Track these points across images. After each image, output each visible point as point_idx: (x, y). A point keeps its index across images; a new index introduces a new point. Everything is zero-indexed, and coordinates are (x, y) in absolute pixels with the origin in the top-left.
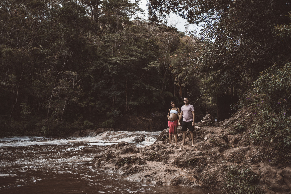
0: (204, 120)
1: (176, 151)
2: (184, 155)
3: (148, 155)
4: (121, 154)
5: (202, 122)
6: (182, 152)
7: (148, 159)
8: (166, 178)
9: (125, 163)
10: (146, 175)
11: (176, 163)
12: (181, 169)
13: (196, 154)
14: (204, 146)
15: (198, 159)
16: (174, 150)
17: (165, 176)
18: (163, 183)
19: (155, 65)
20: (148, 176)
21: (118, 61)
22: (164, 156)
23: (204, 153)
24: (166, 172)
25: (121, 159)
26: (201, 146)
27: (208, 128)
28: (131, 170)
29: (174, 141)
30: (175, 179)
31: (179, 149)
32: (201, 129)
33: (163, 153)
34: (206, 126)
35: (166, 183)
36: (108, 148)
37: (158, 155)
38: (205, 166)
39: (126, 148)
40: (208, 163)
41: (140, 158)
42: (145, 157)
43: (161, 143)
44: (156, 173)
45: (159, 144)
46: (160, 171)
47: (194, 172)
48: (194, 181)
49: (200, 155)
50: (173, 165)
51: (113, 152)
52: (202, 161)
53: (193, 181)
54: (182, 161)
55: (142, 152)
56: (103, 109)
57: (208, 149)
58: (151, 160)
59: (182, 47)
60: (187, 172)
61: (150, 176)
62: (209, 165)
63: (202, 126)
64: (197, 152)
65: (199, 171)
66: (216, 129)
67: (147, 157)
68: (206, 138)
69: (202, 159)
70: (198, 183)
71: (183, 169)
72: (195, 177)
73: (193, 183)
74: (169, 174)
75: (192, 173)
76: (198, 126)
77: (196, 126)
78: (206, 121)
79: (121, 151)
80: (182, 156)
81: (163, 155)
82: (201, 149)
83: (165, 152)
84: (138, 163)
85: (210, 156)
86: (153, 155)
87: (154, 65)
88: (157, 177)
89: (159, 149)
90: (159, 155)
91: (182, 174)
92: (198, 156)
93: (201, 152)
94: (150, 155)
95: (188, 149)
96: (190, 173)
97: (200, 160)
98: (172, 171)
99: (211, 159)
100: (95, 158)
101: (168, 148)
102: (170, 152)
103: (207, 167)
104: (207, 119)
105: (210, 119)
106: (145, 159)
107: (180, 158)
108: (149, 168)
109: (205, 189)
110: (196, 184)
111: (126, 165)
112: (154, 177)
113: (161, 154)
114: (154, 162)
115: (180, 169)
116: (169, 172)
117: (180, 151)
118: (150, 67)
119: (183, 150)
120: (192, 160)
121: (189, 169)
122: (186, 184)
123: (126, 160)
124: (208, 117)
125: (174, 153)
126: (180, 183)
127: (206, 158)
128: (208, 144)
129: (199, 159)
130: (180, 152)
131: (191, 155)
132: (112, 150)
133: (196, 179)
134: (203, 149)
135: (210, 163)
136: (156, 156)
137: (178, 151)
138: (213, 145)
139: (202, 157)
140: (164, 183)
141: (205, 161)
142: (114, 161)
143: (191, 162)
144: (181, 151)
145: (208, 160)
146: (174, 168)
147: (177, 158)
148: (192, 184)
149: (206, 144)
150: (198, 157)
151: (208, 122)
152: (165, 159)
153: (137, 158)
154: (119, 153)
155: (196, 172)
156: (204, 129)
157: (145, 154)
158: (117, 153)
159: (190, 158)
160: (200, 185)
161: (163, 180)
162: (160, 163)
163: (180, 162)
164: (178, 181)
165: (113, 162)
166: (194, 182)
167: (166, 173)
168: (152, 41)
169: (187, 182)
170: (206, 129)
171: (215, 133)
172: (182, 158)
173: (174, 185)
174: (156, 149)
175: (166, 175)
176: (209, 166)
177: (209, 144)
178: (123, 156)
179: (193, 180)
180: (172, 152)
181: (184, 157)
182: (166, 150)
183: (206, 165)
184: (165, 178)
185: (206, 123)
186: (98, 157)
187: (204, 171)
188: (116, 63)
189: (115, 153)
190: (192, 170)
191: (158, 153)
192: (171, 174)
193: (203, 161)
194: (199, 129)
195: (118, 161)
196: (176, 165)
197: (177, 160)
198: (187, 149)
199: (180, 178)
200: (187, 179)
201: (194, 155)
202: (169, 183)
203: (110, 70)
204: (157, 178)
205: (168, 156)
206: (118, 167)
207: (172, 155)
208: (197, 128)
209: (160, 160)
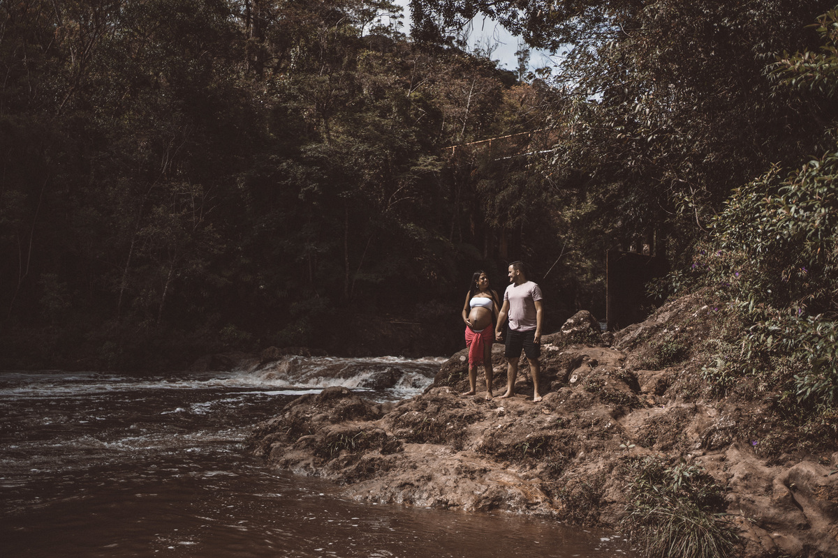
0: (570, 326)
1: (488, 415)
2: (511, 425)
3: (408, 426)
4: (329, 423)
5: (565, 332)
6: (505, 417)
7: (407, 438)
8: (459, 491)
9: (341, 448)
10: (403, 482)
11: (489, 450)
12: (501, 465)
13: (546, 425)
14: (568, 401)
15: (550, 437)
16: (483, 411)
17: (455, 485)
18: (451, 505)
19: (430, 167)
20: (407, 486)
21: (324, 153)
22: (453, 429)
23: (569, 421)
24: (459, 473)
25: (329, 437)
26: (561, 401)
27: (581, 348)
28: (358, 469)
29: (483, 387)
30: (485, 495)
31: (496, 410)
32: (561, 353)
33: (452, 421)
34: (575, 343)
35: (458, 505)
36: (294, 405)
37: (436, 425)
38: (569, 458)
39: (344, 405)
40: (578, 449)
41: (384, 434)
42: (400, 430)
43: (445, 391)
44: (430, 478)
45: (440, 394)
46: (443, 472)
47: (539, 476)
48: (539, 500)
49: (557, 426)
50: (480, 455)
51: (309, 416)
52: (562, 445)
53: (535, 500)
54: (505, 442)
55: (392, 417)
56: (279, 294)
57: (580, 410)
58: (418, 439)
59: (510, 116)
60: (521, 475)
61: (412, 485)
62: (581, 454)
63: (562, 344)
64: (549, 419)
65: (555, 472)
66: (604, 351)
67: (405, 432)
68: (575, 378)
69: (561, 437)
70: (552, 507)
71: (507, 466)
72: (543, 489)
73: (535, 507)
74: (469, 482)
75: (533, 478)
76: (551, 344)
77: (547, 343)
78: (575, 329)
79: (330, 413)
80: (506, 428)
81: (452, 427)
82: (561, 410)
83: (455, 416)
84: (380, 449)
85: (585, 430)
86: (421, 425)
87: (426, 166)
88: (434, 488)
89: (439, 409)
90: (440, 427)
91: (505, 479)
92: (550, 428)
93: (559, 419)
94: (414, 424)
95: (523, 408)
96: (527, 477)
97: (557, 440)
98: (475, 471)
99: (588, 439)
100: (255, 435)
101: (465, 405)
102: (471, 419)
103: (576, 460)
104: (578, 323)
105: (588, 325)
106: (400, 437)
107: (500, 436)
108: (412, 464)
109: (570, 523)
110: (544, 509)
111: (344, 454)
112: (425, 488)
113: (446, 422)
114: (424, 446)
115: (499, 465)
116: (468, 476)
117: (500, 416)
118: (415, 173)
119: (509, 412)
120: (534, 442)
121: (525, 466)
122: (515, 508)
123: (344, 440)
124: (582, 319)
125: (482, 420)
126: (498, 507)
127: (575, 436)
128: (580, 396)
129: (554, 436)
130: (501, 418)
131: (532, 426)
132: (304, 412)
133: (544, 496)
134: (566, 409)
135: (586, 448)
136: (432, 430)
137: (494, 414)
138: (593, 399)
139: (561, 431)
140: (454, 505)
141: (572, 445)
142: (310, 443)
143: (532, 446)
144: (501, 414)
145: (579, 440)
146: (484, 464)
147: (492, 435)
148: (533, 510)
149: (576, 396)
150: (551, 433)
151: (581, 332)
152: (456, 436)
153: (377, 434)
154: (325, 418)
155: (544, 474)
156: (570, 353)
157: (400, 423)
158: (319, 420)
159: (528, 436)
160: (555, 513)
161: (451, 497)
162: (441, 449)
163: (500, 445)
164: (494, 500)
165: (308, 445)
166: (540, 503)
167: (460, 476)
168: (421, 99)
169: (520, 502)
170: (576, 351)
171: (602, 364)
172: (506, 435)
173: (482, 510)
174: (431, 407)
175: (460, 485)
176: (583, 459)
177: (584, 396)
178: (335, 428)
179: (537, 498)
180: (477, 416)
181: (511, 432)
182: (460, 411)
183: (573, 454)
184: (455, 492)
185: (575, 336)
186: (264, 430)
187: (568, 473)
188: (318, 161)
189: (314, 418)
190: (534, 470)
191: (436, 420)
192: (473, 479)
193: (566, 443)
194: (554, 353)
195: (322, 441)
196: (487, 456)
197: (491, 441)
198: (519, 409)
199: (499, 492)
200: (519, 494)
201: (538, 428)
202: (467, 504)
203: (301, 179)
204: (433, 492)
205: (465, 428)
206: (322, 460)
207: (476, 426)
208: (548, 349)
209: (441, 441)
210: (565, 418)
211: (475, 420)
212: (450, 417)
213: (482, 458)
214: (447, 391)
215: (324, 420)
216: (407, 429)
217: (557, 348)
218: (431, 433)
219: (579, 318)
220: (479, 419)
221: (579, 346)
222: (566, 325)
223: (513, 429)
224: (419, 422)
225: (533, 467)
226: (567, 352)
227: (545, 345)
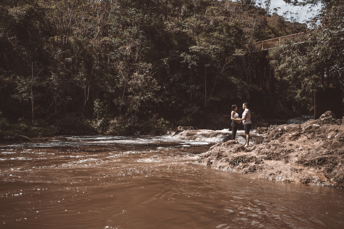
0: (323, 117)
1: (296, 150)
2: (309, 153)
3: (264, 154)
4: (232, 153)
5: (321, 119)
6: (303, 151)
7: (265, 158)
8: (293, 177)
9: (239, 162)
10: (271, 173)
11: (300, 162)
12: (307, 168)
13: (324, 153)
14: (332, 145)
15: (326, 158)
16: (294, 149)
17: (291, 174)
18: (291, 181)
19: (240, 54)
20: (272, 175)
21: (199, 50)
22: (284, 155)
23: (333, 152)
24: (292, 170)
25: (234, 158)
26: (329, 145)
27: (329, 125)
28: (250, 169)
29: (289, 140)
30: (304, 178)
31: (299, 148)
32: (321, 127)
33: (283, 152)
34: (326, 123)
35: (293, 181)
36: (215, 147)
37: (276, 154)
38: (335, 165)
39: (237, 146)
40: (338, 162)
41: (255, 157)
42: (261, 156)
43: (277, 141)
44: (280, 172)
45: (275, 143)
46: (286, 170)
47: (323, 172)
48: (325, 180)
49: (328, 154)
50: (297, 164)
51: (224, 150)
52: (331, 161)
53: (323, 180)
54: (307, 160)
55: (257, 151)
56: (180, 105)
57: (337, 148)
58: (269, 159)
59: (267, 30)
60: (316, 171)
61: (274, 174)
62: (340, 164)
63: (321, 124)
64: (324, 151)
65: (330, 171)
66: (340, 126)
67: (264, 156)
68: (330, 136)
69: (331, 158)
70: (331, 183)
71: (309, 168)
72: (326, 176)
73: (324, 183)
74: (296, 173)
75: (321, 172)
76: (316, 124)
78: (326, 118)
79: (232, 149)
80: (307, 155)
81: (283, 154)
82: (329, 148)
83: (284, 151)
84: (255, 162)
85: (341, 155)
86: (270, 154)
87: (238, 53)
88: (283, 176)
89: (276, 148)
90: (278, 154)
91: (310, 172)
92: (326, 154)
93: (329, 151)
94: (267, 153)
95: (310, 148)
96: (318, 172)
97: (329, 159)
98: (298, 170)
99: (342, 159)
100: (201, 157)
101: (286, 147)
102: (289, 151)
103: (338, 166)
104: (327, 116)
105: (331, 116)
106: (262, 158)
107: (305, 157)
108: (271, 167)
109: (340, 188)
110: (328, 184)
111: (241, 164)
112: (280, 175)
113: (280, 152)
114: (272, 161)
115: (306, 168)
116: (295, 171)
118: (234, 56)
119: (304, 149)
120: (320, 160)
121: (316, 168)
122: (316, 183)
123: (240, 159)
124: (329, 114)
125: (294, 152)
126: (309, 182)
127: (337, 157)
128: (337, 143)
129: (328, 158)
131: (318, 154)
132: (222, 149)
133: (327, 179)
134: (331, 148)
135: (342, 162)
136: (274, 155)
137: (299, 150)
138: (342, 144)
139: (331, 156)
140: (292, 181)
141: (336, 161)
142: (227, 160)
143: (319, 161)
144: (301, 150)
145: (339, 159)
146: (300, 167)
147: (302, 157)
148: (323, 184)
149: (335, 143)
150: (326, 156)
151: (328, 119)
152: (285, 158)
153: (253, 157)
154: (231, 151)
155: (325, 171)
156: (325, 127)
157: (261, 153)
158: (228, 152)
159: (317, 157)
160: (333, 185)
161: (291, 179)
162: (280, 162)
163: (306, 160)
164: (307, 180)
165: (227, 161)
166: (326, 181)
167: (292, 171)
168: (234, 26)
169: (318, 181)
170: (327, 126)
171: (340, 131)
172: (308, 157)
173: (303, 183)
174: (273, 147)
175: (293, 174)
176: (341, 166)
177: (338, 143)
178: (236, 155)
179: (324, 179)
180: (292, 151)
181: (309, 156)
182: (285, 149)
183: (336, 164)
184: (292, 177)
185: (326, 121)
186: (205, 156)
187: (335, 171)
188: (196, 53)
189: (226, 151)
190: (321, 170)
191: (276, 152)
192: (297, 172)
193: (333, 160)
194: (317, 127)
195: (232, 159)
196: (300, 164)
197: (302, 159)
198: (308, 148)
199: (309, 177)
200: (317, 178)
201: (321, 154)
202: (297, 181)
203: (189, 60)
204: (283, 177)
205: (288, 155)
206: (233, 166)
207: (292, 154)
208: (315, 126)
209: (278, 159)
210: (331, 151)
211: (291, 152)
212: (282, 151)
213: (298, 165)
214: (278, 141)
215: (230, 152)
216: (264, 155)
217: (319, 126)
218: (274, 156)
219: (327, 114)
220: (293, 152)
221: (328, 124)
222: (322, 117)
223: (310, 155)
224: (269, 153)
225: (320, 169)
226: (324, 127)
227: (313, 124)
